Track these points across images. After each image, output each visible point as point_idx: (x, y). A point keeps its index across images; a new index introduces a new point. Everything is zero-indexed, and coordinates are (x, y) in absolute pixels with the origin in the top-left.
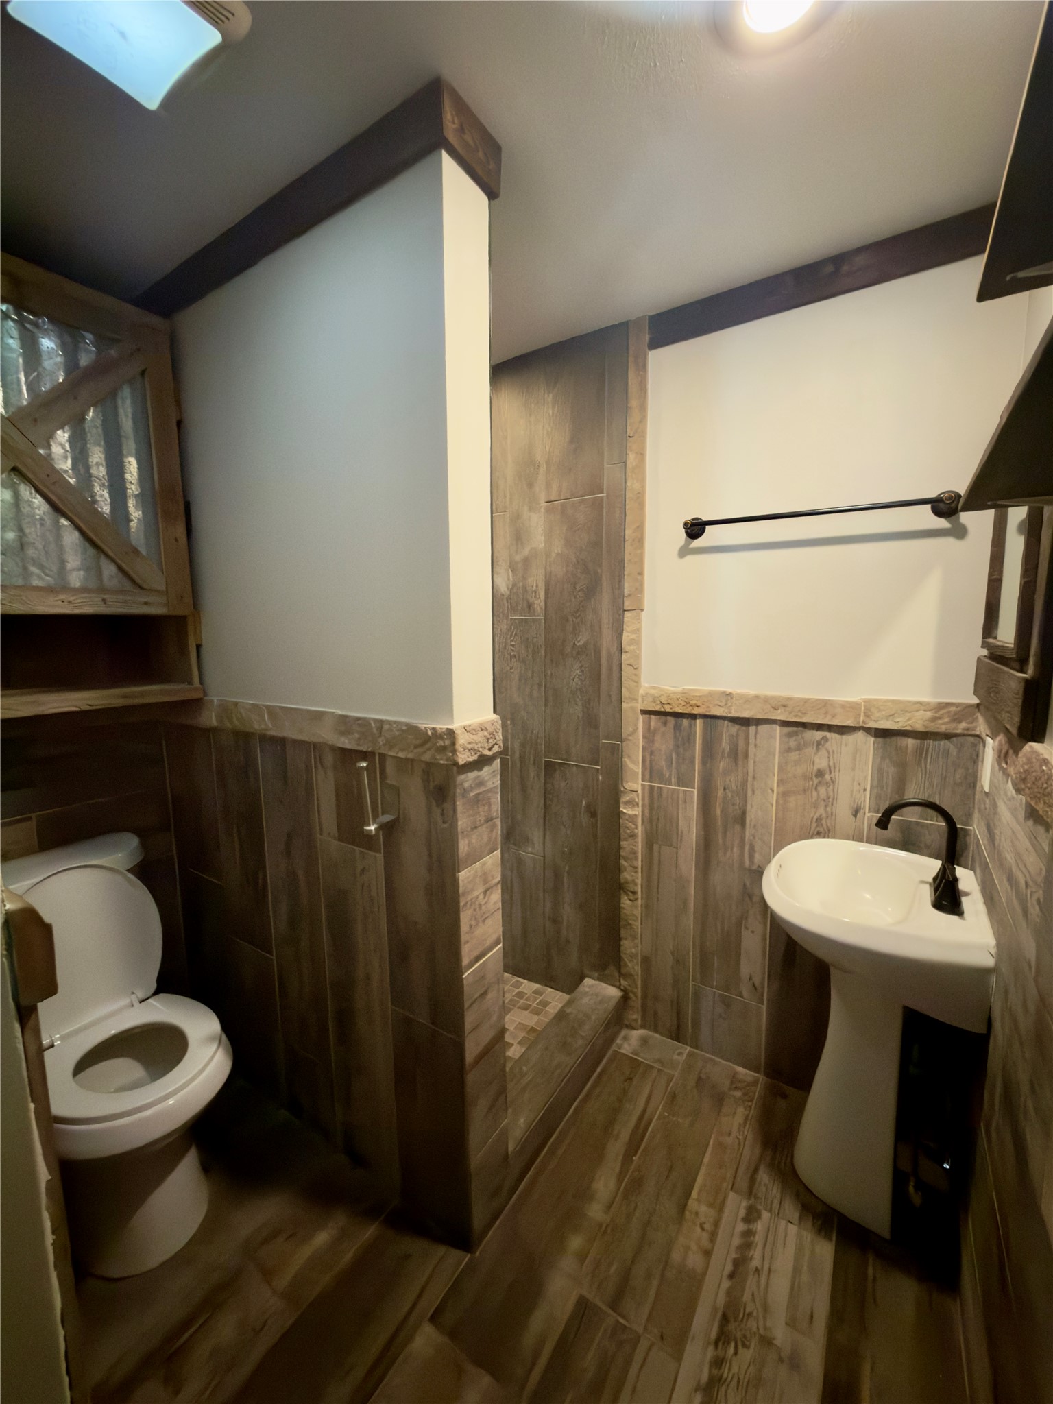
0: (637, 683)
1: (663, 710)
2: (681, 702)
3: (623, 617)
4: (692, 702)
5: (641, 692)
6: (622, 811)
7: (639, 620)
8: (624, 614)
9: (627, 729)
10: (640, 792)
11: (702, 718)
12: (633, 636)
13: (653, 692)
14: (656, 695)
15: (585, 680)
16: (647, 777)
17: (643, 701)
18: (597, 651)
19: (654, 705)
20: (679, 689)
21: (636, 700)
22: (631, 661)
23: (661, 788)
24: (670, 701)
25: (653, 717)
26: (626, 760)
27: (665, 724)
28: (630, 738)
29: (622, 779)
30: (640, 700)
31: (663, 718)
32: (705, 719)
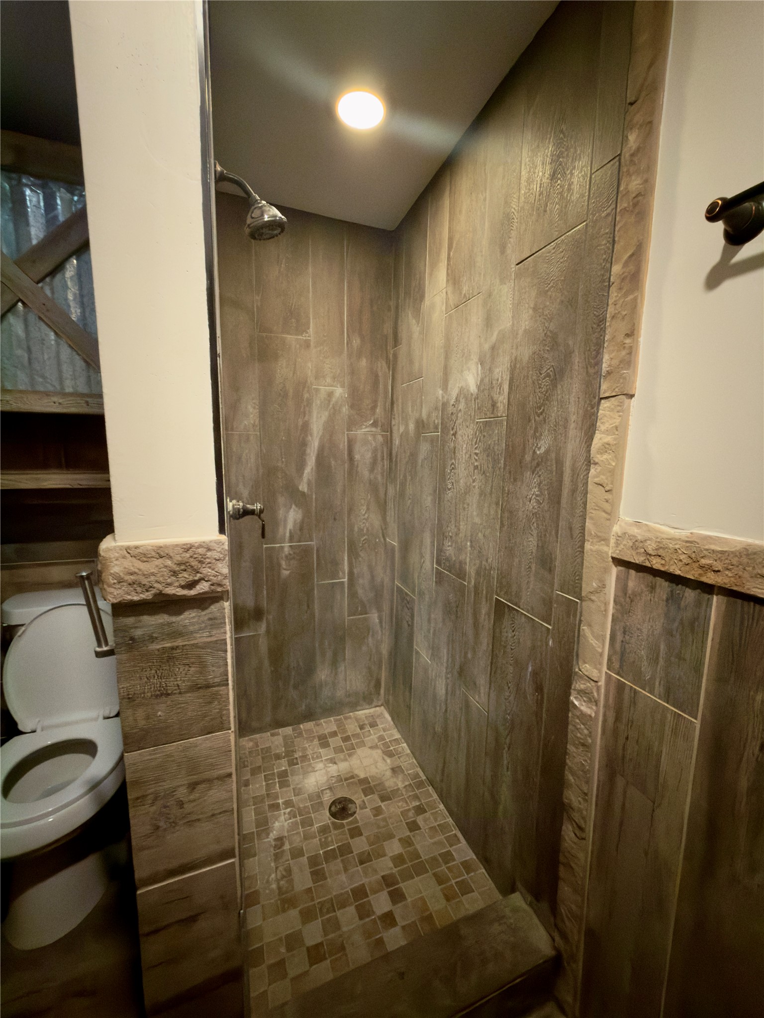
0: (609, 514)
1: (648, 564)
2: (682, 557)
3: (598, 410)
4: (703, 561)
5: (616, 529)
6: (573, 703)
7: (623, 412)
8: (599, 403)
9: (589, 584)
10: (602, 683)
11: (724, 595)
12: (609, 439)
13: (635, 531)
14: (639, 538)
15: (543, 502)
16: (616, 665)
17: (617, 544)
18: (559, 463)
19: (634, 553)
20: (683, 534)
21: (606, 540)
22: (602, 479)
23: (635, 692)
24: (661, 552)
25: (633, 572)
26: (584, 628)
27: (652, 588)
28: (593, 598)
29: (577, 655)
30: (612, 541)
31: (650, 578)
32: (732, 599)
